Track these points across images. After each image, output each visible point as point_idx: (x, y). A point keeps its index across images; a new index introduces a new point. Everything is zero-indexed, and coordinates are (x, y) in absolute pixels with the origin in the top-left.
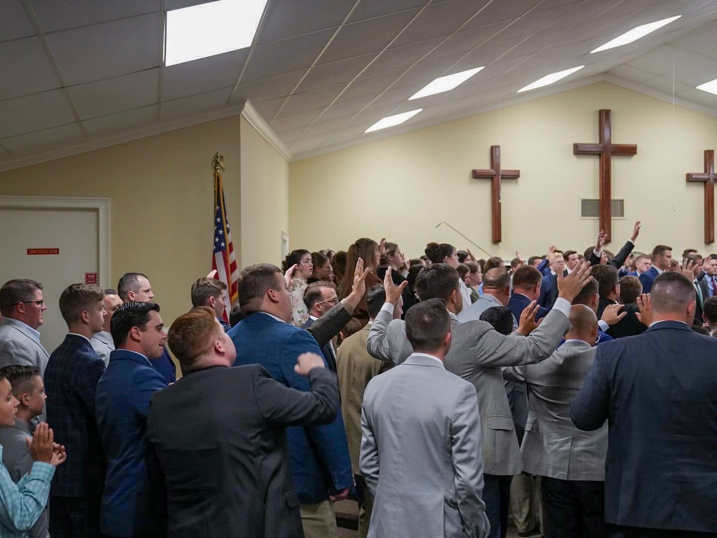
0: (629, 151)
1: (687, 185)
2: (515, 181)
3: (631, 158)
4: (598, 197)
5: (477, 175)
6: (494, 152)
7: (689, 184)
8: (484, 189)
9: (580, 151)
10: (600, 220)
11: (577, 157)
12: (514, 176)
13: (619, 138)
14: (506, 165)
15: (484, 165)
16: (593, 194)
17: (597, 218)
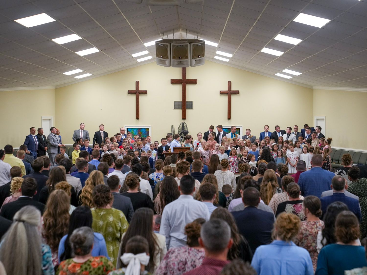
0: (194, 82)
1: (220, 95)
2: (146, 95)
3: (196, 85)
4: (181, 101)
5: (130, 92)
6: (137, 83)
7: (221, 95)
8: (133, 98)
9: (174, 82)
10: (182, 110)
11: (172, 85)
12: (145, 93)
13: (189, 77)
14: (141, 89)
15: (134, 88)
16: (179, 99)
17: (181, 109)
